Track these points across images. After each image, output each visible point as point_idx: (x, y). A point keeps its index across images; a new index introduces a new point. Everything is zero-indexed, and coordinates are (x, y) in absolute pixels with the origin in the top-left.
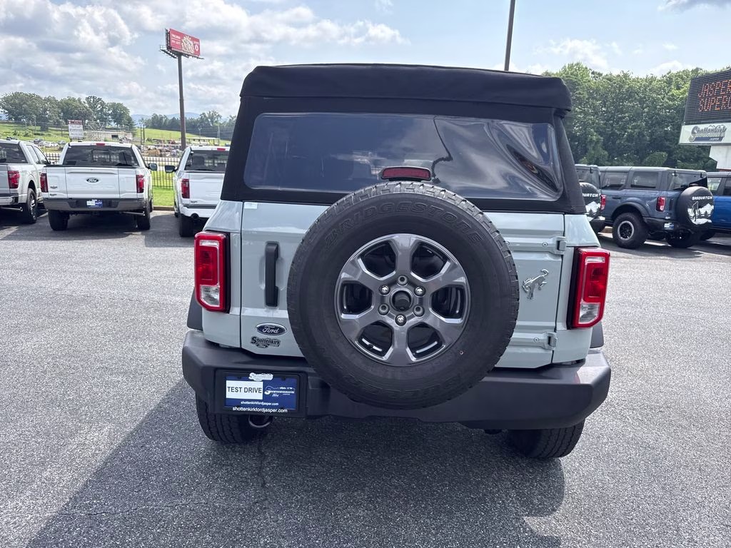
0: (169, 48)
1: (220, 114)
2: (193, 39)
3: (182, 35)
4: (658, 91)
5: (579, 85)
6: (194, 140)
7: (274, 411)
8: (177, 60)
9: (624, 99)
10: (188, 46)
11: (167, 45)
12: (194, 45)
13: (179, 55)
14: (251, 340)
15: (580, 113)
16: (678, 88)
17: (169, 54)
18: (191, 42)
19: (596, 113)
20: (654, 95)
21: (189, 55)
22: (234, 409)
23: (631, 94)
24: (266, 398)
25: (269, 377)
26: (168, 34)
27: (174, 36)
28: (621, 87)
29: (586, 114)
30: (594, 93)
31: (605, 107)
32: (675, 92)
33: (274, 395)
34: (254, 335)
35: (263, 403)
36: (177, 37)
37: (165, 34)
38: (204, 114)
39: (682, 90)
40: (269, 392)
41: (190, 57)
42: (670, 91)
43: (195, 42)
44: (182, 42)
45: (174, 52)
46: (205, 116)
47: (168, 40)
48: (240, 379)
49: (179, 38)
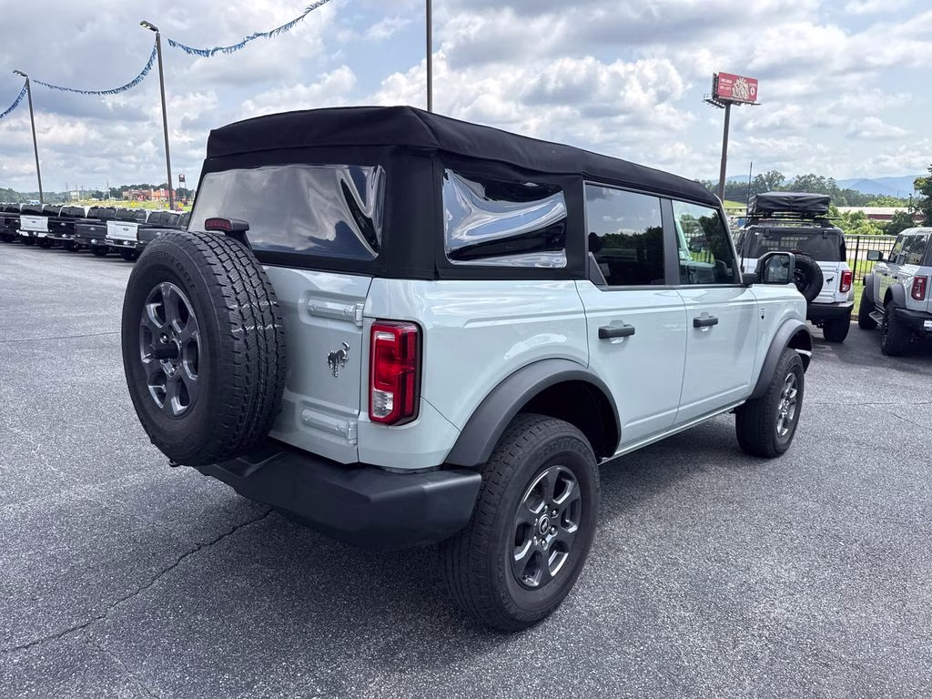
0: (715, 96)
1: (783, 174)
2: (749, 81)
3: (734, 78)
6: (741, 210)
8: (724, 110)
10: (741, 90)
11: (713, 93)
12: (750, 88)
13: (728, 103)
17: (716, 105)
18: (746, 86)
21: (741, 103)
26: (716, 79)
27: (723, 80)
36: (728, 81)
37: (712, 80)
38: (760, 175)
41: (743, 104)
43: (751, 84)
44: (733, 86)
45: (720, 101)
46: (762, 178)
47: (715, 87)
49: (730, 82)
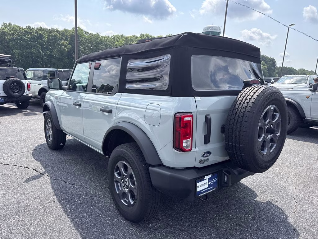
4: (111, 42)
5: (81, 36)
7: (212, 190)
9: (99, 44)
14: (199, 162)
15: (83, 48)
16: (118, 42)
19: (89, 49)
20: (110, 44)
22: (200, 196)
23: (101, 42)
24: (209, 186)
25: (210, 176)
28: (97, 39)
29: (85, 49)
30: (87, 40)
31: (92, 47)
32: (117, 43)
33: (211, 184)
34: (201, 159)
35: (208, 189)
39: (119, 43)
40: (210, 183)
42: (115, 42)
48: (201, 181)
